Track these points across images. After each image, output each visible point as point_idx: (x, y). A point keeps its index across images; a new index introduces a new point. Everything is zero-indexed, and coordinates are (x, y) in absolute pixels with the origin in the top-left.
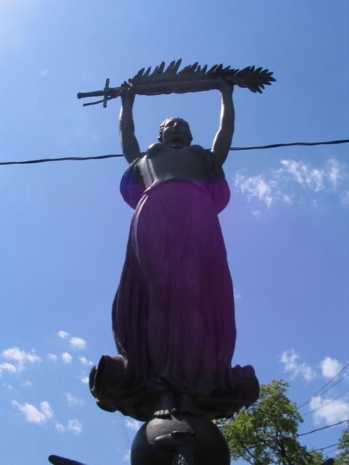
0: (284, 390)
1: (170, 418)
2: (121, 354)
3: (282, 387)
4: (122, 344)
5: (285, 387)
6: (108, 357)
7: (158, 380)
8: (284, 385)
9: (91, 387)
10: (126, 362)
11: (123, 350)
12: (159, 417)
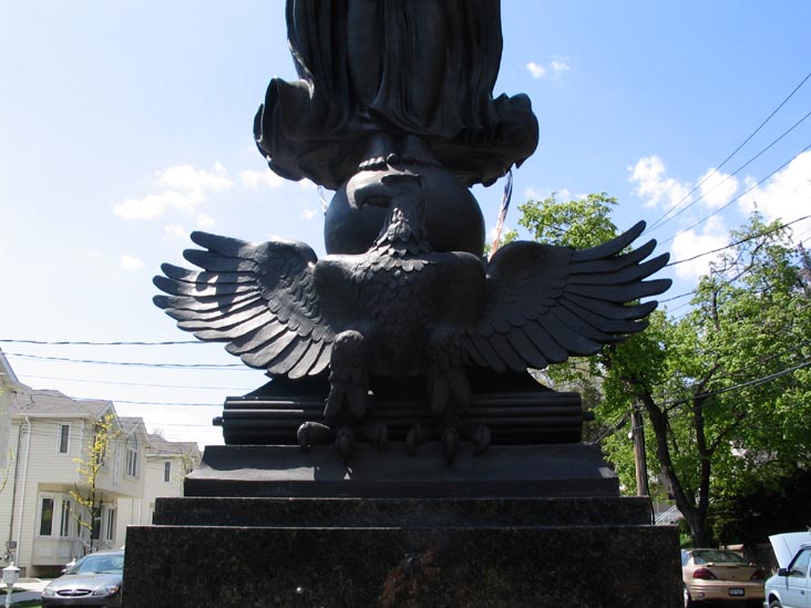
0: (607, 210)
1: (385, 169)
2: (303, 78)
3: (604, 204)
4: (305, 61)
5: (610, 206)
6: (280, 81)
7: (367, 115)
8: (607, 201)
9: (257, 137)
10: (311, 89)
11: (306, 70)
12: (367, 168)
